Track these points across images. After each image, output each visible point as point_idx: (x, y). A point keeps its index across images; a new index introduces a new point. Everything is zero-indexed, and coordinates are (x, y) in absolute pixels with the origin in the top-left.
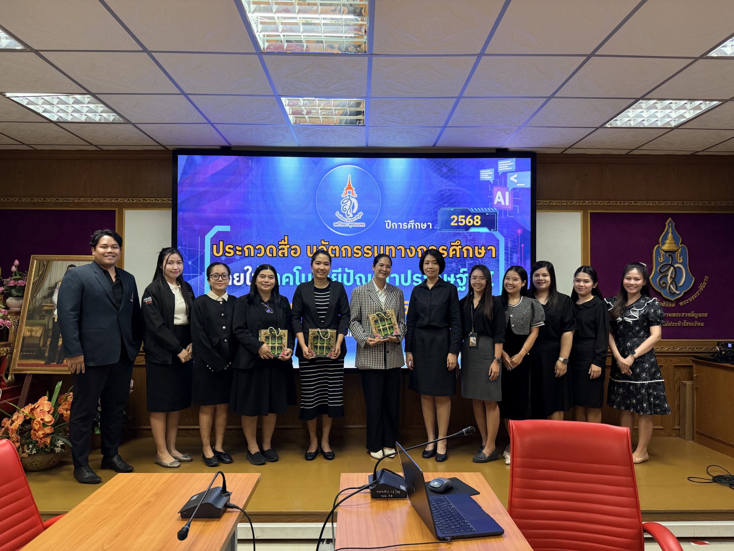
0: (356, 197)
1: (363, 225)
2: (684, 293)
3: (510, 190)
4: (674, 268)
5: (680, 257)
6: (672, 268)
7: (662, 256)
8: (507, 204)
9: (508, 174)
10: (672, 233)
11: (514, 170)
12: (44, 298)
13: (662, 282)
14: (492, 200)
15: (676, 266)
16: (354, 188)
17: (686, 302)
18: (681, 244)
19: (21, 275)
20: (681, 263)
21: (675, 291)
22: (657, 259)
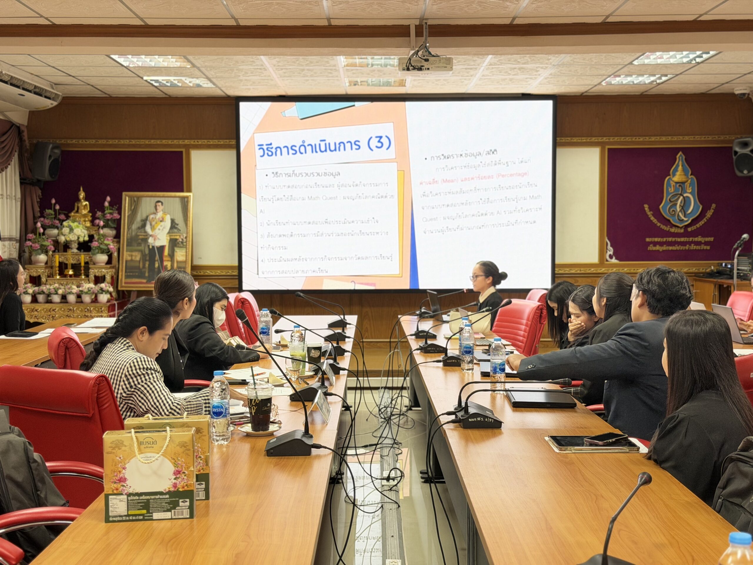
2: (692, 220)
4: (684, 197)
5: (689, 187)
6: (681, 198)
7: (672, 187)
10: (682, 166)
12: (139, 228)
13: (671, 210)
15: (685, 195)
17: (693, 228)
18: (691, 175)
19: (112, 210)
20: (690, 193)
21: (683, 218)
22: (667, 189)
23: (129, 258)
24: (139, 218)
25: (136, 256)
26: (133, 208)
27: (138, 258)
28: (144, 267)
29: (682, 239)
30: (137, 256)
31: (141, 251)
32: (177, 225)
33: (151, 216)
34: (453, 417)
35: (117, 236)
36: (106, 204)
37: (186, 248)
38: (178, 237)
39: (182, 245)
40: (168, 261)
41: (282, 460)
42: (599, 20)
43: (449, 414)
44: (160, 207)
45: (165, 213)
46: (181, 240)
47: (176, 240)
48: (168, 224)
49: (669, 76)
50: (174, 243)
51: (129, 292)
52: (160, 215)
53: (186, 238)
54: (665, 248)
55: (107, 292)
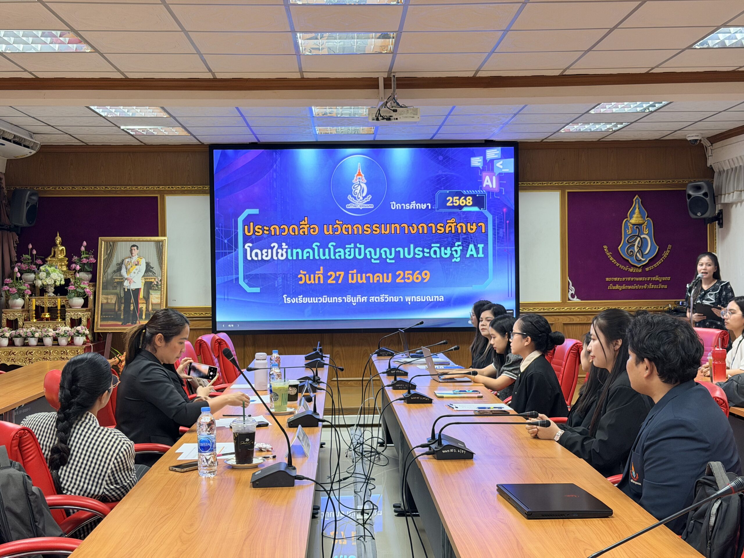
0: (365, 182)
1: (371, 206)
2: (649, 260)
3: (496, 174)
4: (641, 238)
5: (646, 229)
6: (639, 239)
7: (630, 229)
8: (494, 186)
9: (495, 161)
10: (639, 208)
11: (500, 157)
12: (114, 272)
13: (629, 251)
14: (481, 183)
15: (642, 236)
16: (363, 175)
17: (651, 268)
18: (647, 217)
19: (88, 254)
20: (647, 234)
21: (641, 258)
22: (625, 231)
23: (105, 301)
24: (115, 261)
25: (111, 299)
26: (108, 252)
27: (113, 302)
28: (119, 309)
29: (641, 279)
30: (113, 299)
31: (117, 294)
32: (152, 268)
33: (127, 260)
34: (427, 449)
35: (93, 280)
36: (83, 249)
37: (161, 290)
38: (153, 280)
39: (157, 288)
40: (143, 303)
41: (267, 491)
42: (557, 73)
43: (423, 446)
44: (135, 252)
45: (140, 257)
46: (156, 283)
47: (152, 282)
48: (143, 267)
49: (624, 124)
50: (149, 286)
51: (105, 334)
52: (135, 258)
53: (161, 281)
54: (624, 287)
55: (84, 334)
